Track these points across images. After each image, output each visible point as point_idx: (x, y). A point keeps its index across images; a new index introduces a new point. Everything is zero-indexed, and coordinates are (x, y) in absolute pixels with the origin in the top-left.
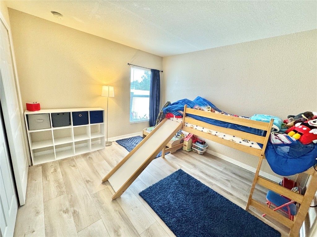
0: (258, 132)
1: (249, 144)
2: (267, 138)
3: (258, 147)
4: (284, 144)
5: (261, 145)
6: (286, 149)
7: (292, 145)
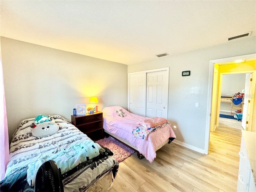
0: (230, 97)
1: (228, 100)
2: (232, 98)
3: (231, 101)
4: (236, 99)
5: (231, 100)
6: (236, 100)
7: (237, 99)
